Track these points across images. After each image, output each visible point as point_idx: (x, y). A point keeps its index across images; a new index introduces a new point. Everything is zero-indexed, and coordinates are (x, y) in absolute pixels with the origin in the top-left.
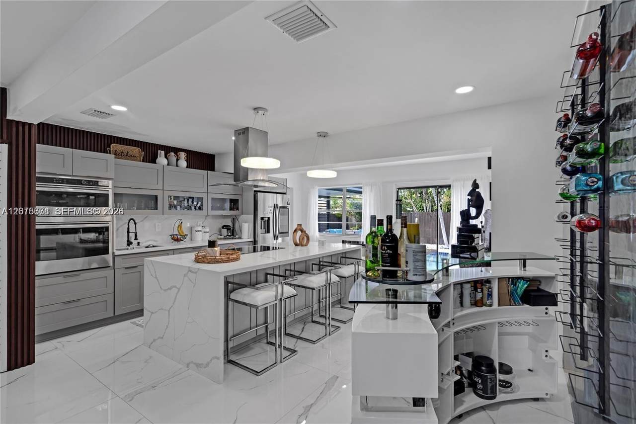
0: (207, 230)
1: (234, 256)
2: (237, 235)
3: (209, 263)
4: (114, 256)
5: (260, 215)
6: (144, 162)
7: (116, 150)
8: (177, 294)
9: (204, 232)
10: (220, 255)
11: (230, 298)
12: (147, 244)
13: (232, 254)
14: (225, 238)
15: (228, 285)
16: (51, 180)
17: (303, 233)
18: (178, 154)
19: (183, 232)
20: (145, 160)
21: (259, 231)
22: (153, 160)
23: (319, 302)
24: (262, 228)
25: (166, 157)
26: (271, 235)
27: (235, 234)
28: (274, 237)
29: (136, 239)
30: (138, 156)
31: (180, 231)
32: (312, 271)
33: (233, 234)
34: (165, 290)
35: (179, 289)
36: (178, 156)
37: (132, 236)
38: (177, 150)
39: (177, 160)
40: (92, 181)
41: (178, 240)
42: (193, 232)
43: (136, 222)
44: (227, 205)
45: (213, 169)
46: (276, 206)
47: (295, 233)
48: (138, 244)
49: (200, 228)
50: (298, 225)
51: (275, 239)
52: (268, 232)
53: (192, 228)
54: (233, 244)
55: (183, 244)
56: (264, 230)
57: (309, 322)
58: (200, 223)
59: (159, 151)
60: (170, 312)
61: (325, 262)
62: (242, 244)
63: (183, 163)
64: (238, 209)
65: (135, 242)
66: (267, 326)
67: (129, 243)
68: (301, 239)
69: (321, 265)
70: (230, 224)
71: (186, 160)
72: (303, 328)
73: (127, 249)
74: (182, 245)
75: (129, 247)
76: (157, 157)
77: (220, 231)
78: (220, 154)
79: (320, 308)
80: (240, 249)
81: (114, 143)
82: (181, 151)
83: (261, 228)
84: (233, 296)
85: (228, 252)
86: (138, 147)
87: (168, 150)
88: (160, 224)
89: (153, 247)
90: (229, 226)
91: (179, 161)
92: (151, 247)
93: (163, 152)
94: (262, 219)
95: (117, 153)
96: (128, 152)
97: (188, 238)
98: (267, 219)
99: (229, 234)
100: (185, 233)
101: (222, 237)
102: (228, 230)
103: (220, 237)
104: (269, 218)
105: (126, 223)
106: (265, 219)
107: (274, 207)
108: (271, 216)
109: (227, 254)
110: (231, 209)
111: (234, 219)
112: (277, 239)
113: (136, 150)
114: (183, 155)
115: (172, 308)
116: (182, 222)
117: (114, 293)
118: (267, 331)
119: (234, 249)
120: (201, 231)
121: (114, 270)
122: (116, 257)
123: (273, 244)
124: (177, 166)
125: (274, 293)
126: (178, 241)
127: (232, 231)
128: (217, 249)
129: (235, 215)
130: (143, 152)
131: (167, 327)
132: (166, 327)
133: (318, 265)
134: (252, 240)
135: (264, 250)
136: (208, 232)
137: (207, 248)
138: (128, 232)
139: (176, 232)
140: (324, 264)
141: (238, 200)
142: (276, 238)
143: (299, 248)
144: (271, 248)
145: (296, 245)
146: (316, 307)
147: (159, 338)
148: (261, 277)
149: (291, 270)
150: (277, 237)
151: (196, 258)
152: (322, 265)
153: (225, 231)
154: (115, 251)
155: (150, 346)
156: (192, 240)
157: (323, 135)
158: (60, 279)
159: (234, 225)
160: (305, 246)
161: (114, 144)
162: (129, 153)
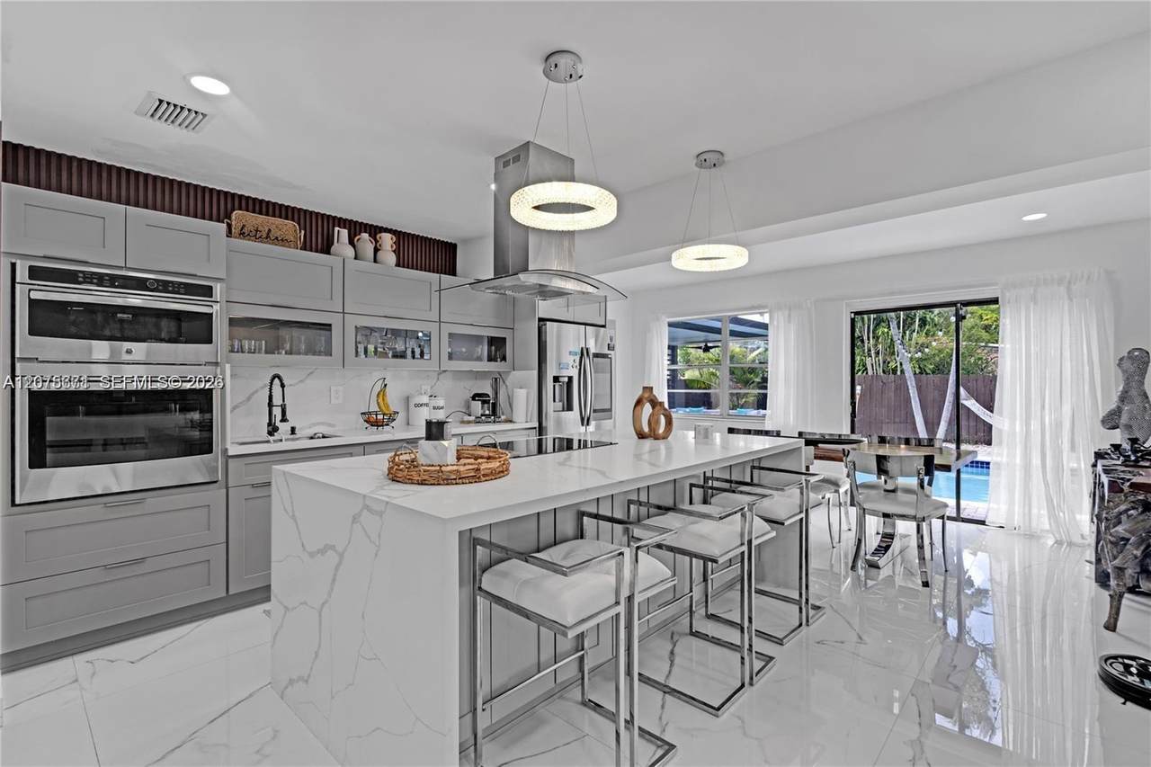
0: (441, 402)
1: (494, 464)
2: (503, 414)
3: (422, 483)
4: (227, 457)
5: (551, 372)
6: (305, 249)
7: (244, 226)
8: (337, 569)
9: (434, 408)
10: (459, 458)
11: (480, 588)
12: (311, 432)
13: (489, 458)
14: (478, 421)
15: (475, 549)
16: (70, 277)
17: (658, 408)
18: (378, 237)
19: (388, 407)
20: (308, 247)
21: (551, 406)
22: (326, 249)
23: (705, 580)
24: (557, 400)
25: (351, 242)
26: (574, 415)
27: (499, 412)
28: (582, 419)
29: (284, 420)
30: (292, 239)
31: (382, 404)
32: (691, 503)
33: (494, 413)
34: (312, 555)
35: (341, 556)
36: (376, 241)
37: (277, 412)
38: (374, 231)
39: (376, 250)
40: (172, 282)
41: (377, 424)
42: (412, 405)
43: (285, 382)
44: (484, 349)
45: (452, 271)
46: (584, 353)
47: (639, 408)
48: (293, 430)
49: (425, 399)
50: (644, 388)
51: (583, 425)
52: (570, 408)
53: (408, 398)
54: (494, 433)
55: (388, 432)
56: (561, 403)
57: (682, 635)
58: (426, 387)
59: (337, 229)
60: (323, 614)
61: (717, 479)
62: (516, 433)
63: (389, 257)
64: (504, 359)
65: (284, 428)
66: (581, 659)
67: (273, 429)
68: (653, 422)
69: (709, 487)
70: (489, 391)
71: (394, 251)
72: (672, 653)
73: (268, 442)
74: (385, 434)
75: (271, 438)
76: (333, 244)
77: (468, 407)
78: (466, 241)
79: (707, 596)
80: (508, 446)
81: (240, 209)
82: (385, 232)
83: (554, 401)
84: (488, 582)
85: (479, 453)
86: (293, 220)
87: (355, 228)
88: (341, 388)
89: (324, 437)
90: (488, 396)
91: (379, 253)
92: (319, 438)
93: (346, 231)
94: (556, 379)
95: (246, 230)
96: (270, 230)
97: (400, 419)
98: (566, 379)
99: (487, 412)
100: (393, 409)
101: (472, 418)
102: (484, 402)
103: (467, 418)
104: (570, 378)
105: (265, 386)
106: (561, 379)
107: (582, 354)
108: (574, 373)
109: (476, 459)
110: (490, 359)
111: (496, 379)
112: (588, 424)
113: (288, 227)
114: (387, 240)
115: (327, 605)
116: (386, 385)
117: (227, 542)
118: (581, 670)
119: (494, 446)
120: (427, 405)
121: (227, 488)
122: (230, 460)
123: (580, 434)
124: (375, 261)
125: (612, 580)
126: (378, 426)
127: (492, 407)
128: (450, 445)
129: (499, 373)
130: (303, 232)
131: (317, 654)
132: (314, 655)
133: (703, 487)
134: (537, 425)
135: (561, 450)
136: (442, 408)
137: (423, 442)
138: (270, 405)
139: (374, 408)
140: (716, 484)
141: (505, 339)
142: (585, 421)
143: (648, 443)
144: (575, 445)
145: (641, 436)
146: (697, 593)
147: (300, 679)
148: (568, 527)
149: (640, 504)
150: (588, 419)
151: (390, 469)
152: (712, 488)
153: (477, 407)
154: (228, 446)
155: (283, 693)
156: (408, 424)
157: (710, 160)
158: (95, 510)
159: (496, 394)
160: (664, 438)
161: (240, 212)
162: (273, 231)
